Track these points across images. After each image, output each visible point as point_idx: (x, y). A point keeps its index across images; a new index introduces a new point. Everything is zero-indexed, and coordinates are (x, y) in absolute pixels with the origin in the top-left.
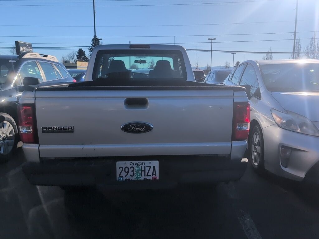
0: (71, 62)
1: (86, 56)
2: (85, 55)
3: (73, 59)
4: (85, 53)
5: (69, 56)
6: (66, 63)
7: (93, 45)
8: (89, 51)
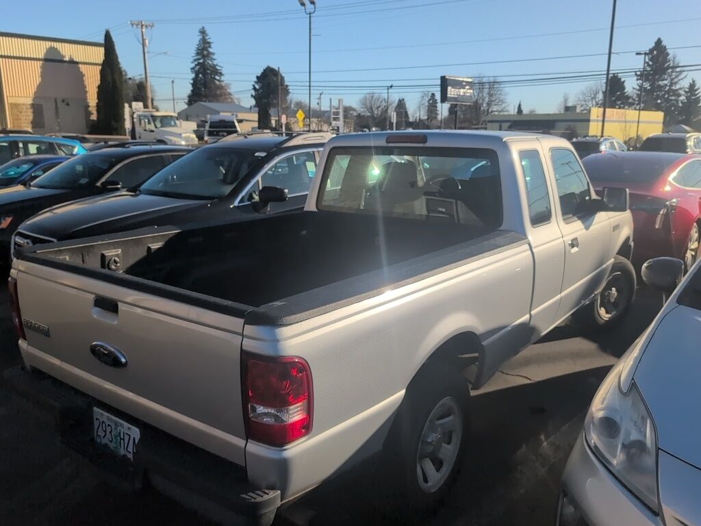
0: (578, 110)
1: (626, 91)
2: (624, 88)
3: (594, 101)
4: (626, 84)
5: (584, 94)
6: (569, 113)
7: (651, 63)
8: (637, 80)
